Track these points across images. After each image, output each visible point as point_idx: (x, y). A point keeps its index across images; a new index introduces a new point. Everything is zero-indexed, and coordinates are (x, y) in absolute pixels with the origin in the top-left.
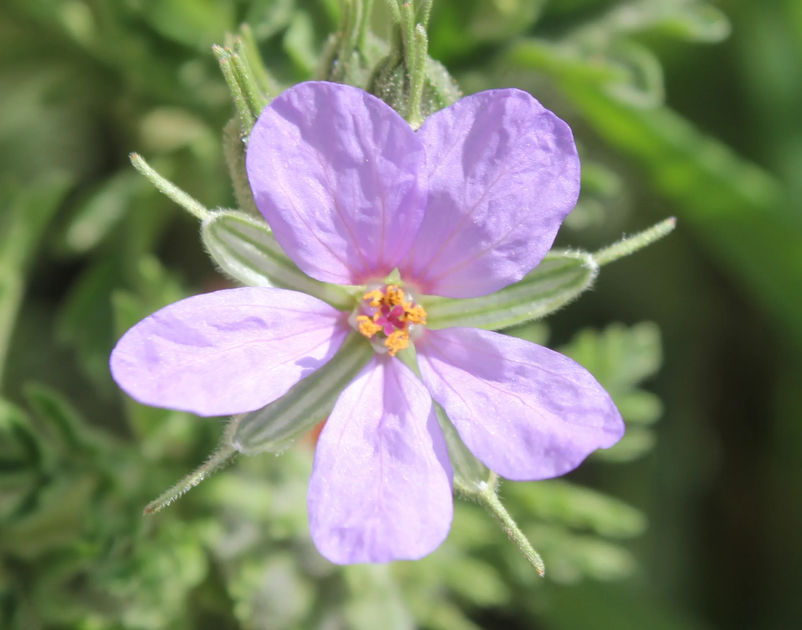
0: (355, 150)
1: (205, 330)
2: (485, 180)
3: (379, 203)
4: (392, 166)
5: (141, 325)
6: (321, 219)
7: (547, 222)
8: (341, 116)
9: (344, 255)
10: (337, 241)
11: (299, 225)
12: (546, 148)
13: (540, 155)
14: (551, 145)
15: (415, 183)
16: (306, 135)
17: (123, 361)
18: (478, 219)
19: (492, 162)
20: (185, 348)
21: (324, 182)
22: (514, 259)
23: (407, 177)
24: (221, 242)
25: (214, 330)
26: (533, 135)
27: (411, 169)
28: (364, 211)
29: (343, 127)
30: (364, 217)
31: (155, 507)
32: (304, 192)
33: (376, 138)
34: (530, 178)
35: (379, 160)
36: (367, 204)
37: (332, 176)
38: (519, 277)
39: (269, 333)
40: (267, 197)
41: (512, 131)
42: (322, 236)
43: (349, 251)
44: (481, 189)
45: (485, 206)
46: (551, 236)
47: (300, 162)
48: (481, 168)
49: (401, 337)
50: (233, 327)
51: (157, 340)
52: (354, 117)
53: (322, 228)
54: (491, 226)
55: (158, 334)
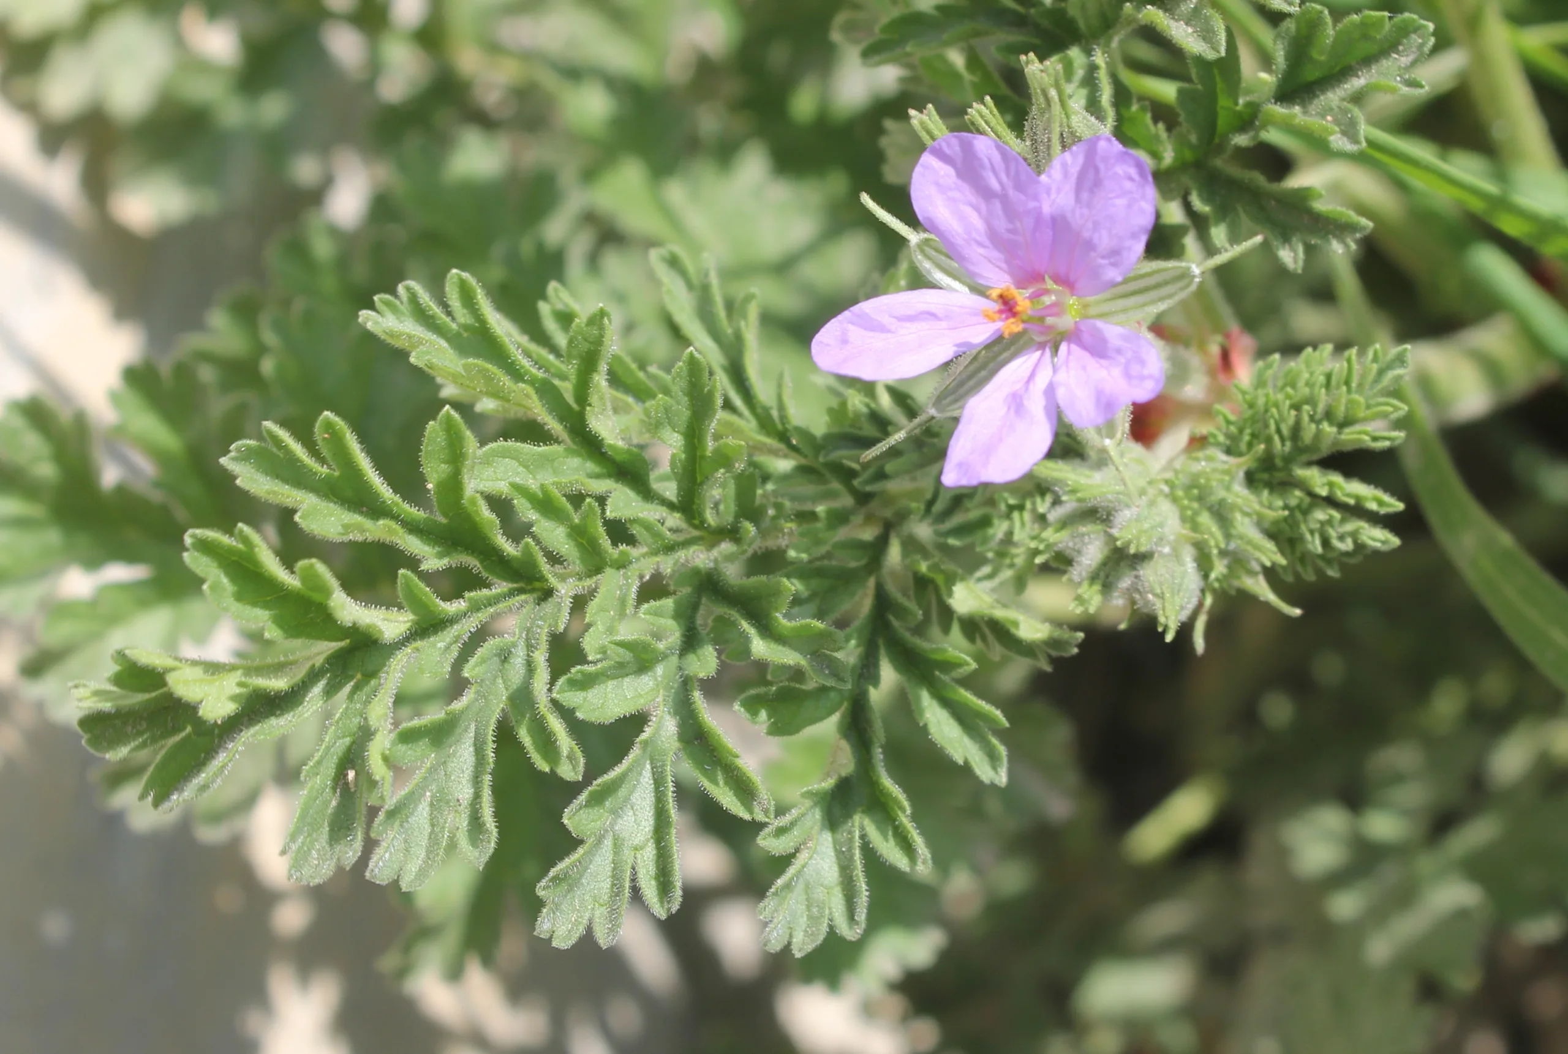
0: (994, 184)
1: (886, 320)
2: (1089, 205)
3: (1018, 224)
4: (1022, 197)
5: (840, 317)
6: (979, 238)
7: (1134, 236)
8: (979, 159)
9: (1004, 266)
10: (995, 254)
11: (959, 241)
12: (1131, 179)
13: (1128, 185)
14: (1136, 176)
15: (1040, 208)
16: (960, 174)
17: (821, 342)
18: (1086, 234)
19: (1091, 191)
20: (871, 334)
21: (977, 209)
22: (1114, 265)
23: (1032, 204)
24: (928, 257)
25: (894, 321)
26: (1120, 169)
27: (1036, 197)
28: (1009, 231)
29: (982, 166)
30: (1011, 236)
31: (869, 455)
32: (962, 218)
33: (1008, 174)
34: (1121, 202)
35: (1011, 192)
36: (1011, 226)
37: (983, 207)
38: (1119, 279)
39: (944, 324)
40: (929, 219)
41: (1102, 166)
42: (981, 251)
43: (1007, 262)
44: (1085, 211)
45: (1090, 225)
46: (1140, 246)
47: (956, 194)
48: (1085, 195)
49: (1013, 323)
50: (910, 319)
51: (851, 327)
52: (989, 160)
53: (980, 244)
54: (1096, 240)
55: (853, 324)
